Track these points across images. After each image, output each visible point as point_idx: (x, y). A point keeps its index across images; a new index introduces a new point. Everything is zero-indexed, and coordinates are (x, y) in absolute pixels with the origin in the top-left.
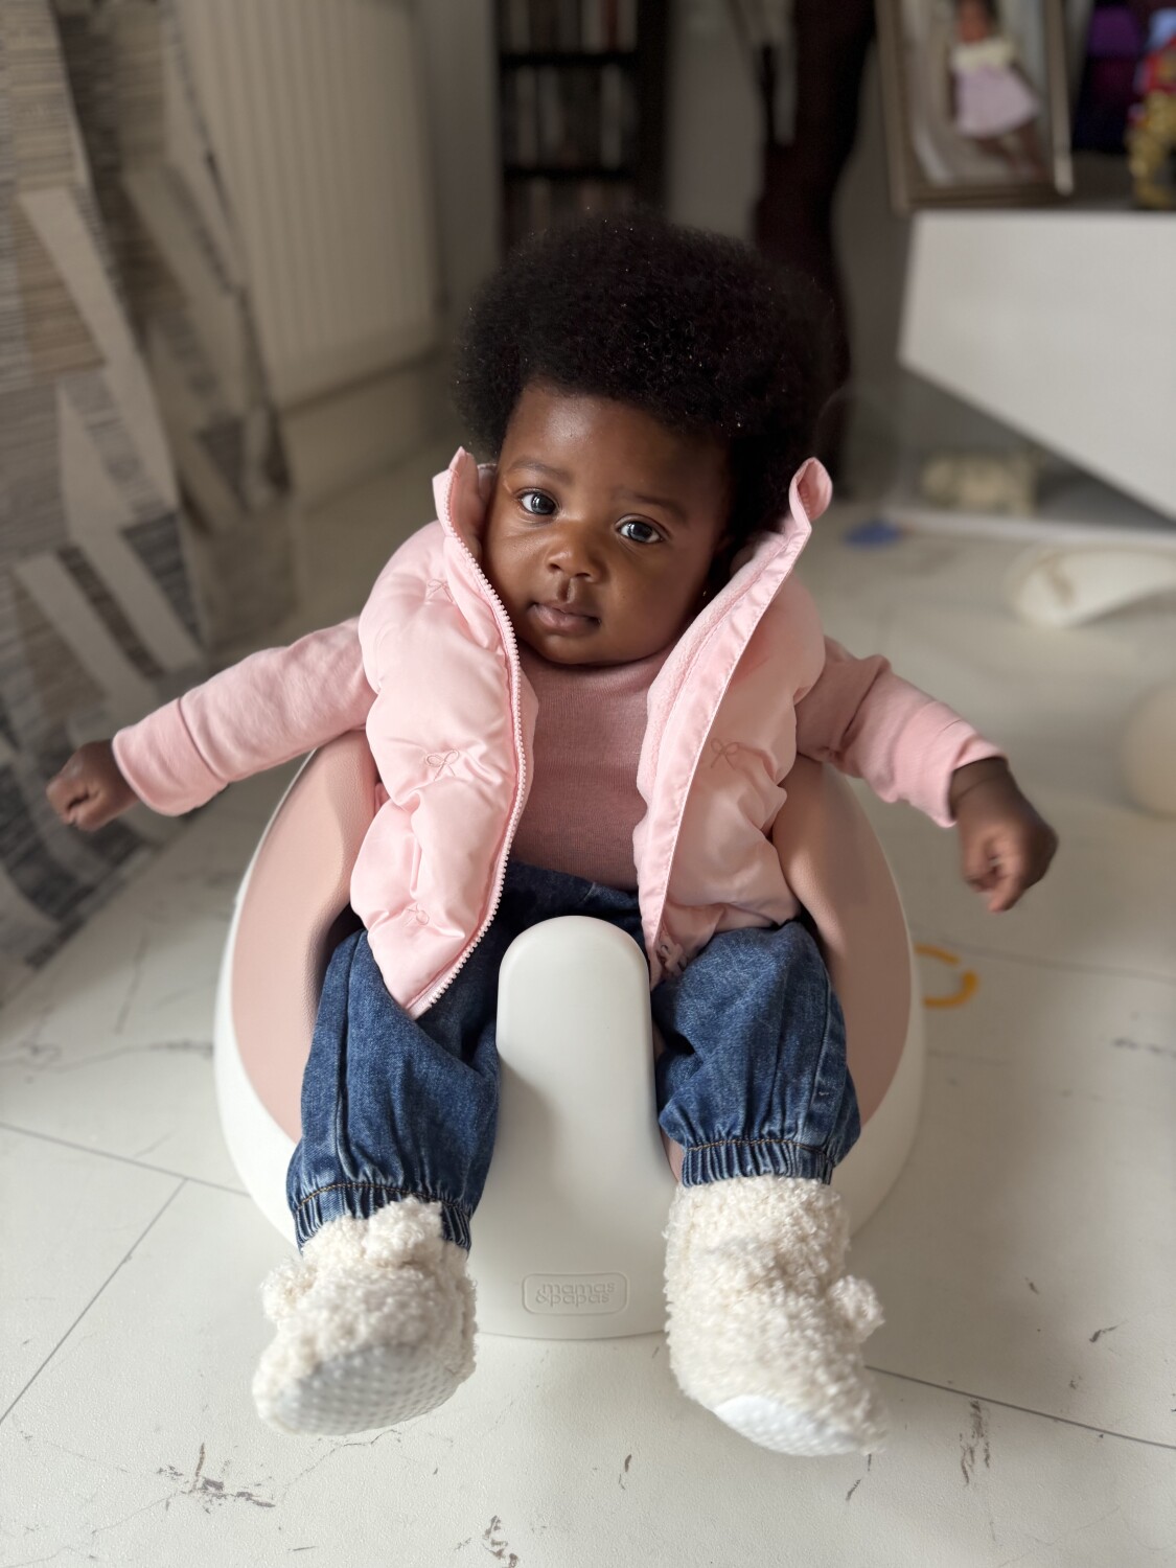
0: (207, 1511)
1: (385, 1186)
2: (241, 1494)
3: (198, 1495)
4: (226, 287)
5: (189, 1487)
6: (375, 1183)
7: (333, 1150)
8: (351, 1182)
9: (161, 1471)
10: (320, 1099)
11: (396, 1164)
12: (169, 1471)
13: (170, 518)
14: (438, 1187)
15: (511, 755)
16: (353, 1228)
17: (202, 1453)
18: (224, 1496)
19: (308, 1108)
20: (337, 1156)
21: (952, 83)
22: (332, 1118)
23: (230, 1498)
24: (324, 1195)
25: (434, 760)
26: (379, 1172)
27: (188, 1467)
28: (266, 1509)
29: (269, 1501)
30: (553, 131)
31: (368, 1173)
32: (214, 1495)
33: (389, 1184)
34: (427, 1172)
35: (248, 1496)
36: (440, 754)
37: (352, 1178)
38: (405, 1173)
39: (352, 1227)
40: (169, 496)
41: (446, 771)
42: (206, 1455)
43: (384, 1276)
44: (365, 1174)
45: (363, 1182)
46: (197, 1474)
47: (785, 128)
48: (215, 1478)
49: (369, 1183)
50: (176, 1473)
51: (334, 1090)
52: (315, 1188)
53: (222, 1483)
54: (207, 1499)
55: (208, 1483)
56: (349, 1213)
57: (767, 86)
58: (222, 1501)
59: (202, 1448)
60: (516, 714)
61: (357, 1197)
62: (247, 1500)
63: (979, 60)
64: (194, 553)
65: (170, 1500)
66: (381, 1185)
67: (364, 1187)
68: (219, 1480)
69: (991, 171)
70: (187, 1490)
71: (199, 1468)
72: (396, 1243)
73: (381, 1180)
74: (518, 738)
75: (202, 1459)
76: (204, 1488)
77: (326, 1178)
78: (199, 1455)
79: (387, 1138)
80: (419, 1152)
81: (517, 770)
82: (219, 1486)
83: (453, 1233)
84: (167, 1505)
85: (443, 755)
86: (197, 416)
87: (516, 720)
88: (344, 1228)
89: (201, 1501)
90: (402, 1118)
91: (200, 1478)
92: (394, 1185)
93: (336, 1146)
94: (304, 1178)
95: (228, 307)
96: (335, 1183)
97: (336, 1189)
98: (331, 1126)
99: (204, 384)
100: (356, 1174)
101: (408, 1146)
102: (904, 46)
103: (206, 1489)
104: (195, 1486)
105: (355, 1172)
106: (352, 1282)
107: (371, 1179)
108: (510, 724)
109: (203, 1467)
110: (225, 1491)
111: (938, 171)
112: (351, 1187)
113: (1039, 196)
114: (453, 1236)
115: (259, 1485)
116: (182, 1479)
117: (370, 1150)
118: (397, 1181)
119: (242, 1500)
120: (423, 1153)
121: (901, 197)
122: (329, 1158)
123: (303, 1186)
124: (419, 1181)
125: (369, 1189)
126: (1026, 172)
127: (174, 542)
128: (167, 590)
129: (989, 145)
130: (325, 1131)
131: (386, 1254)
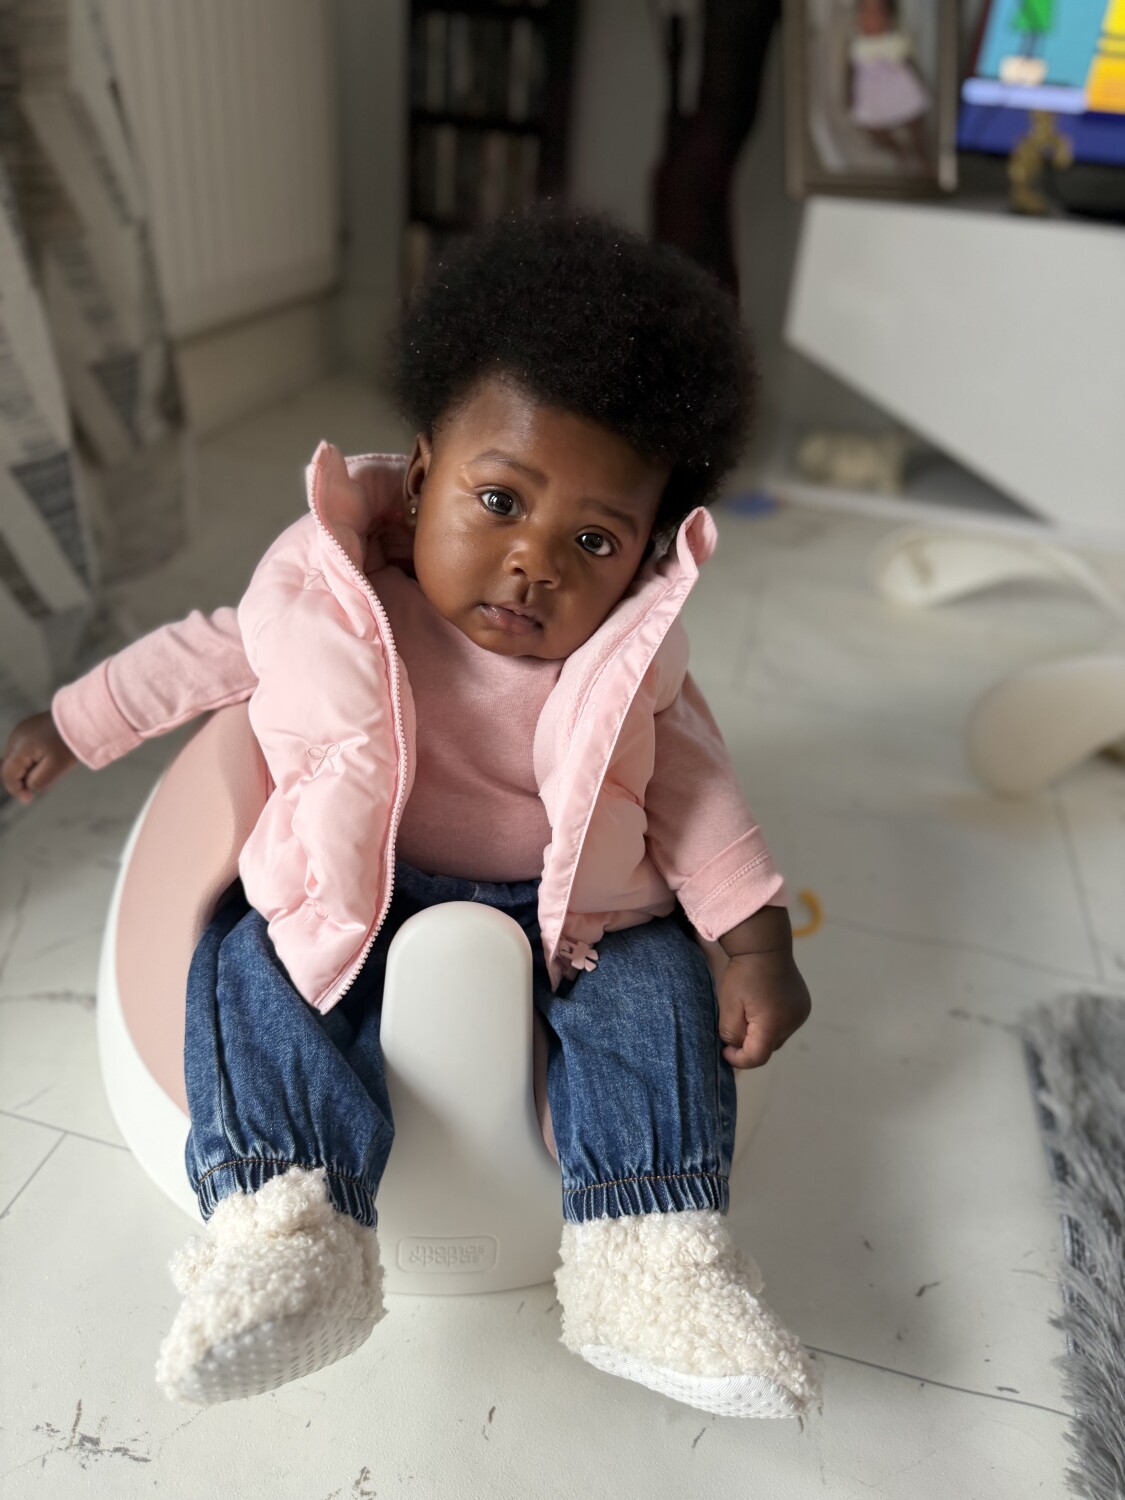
0: (83, 1466)
1: (277, 1160)
2: (117, 1450)
3: (74, 1451)
4: (126, 219)
5: (65, 1443)
6: (266, 1158)
7: (221, 1130)
8: (241, 1159)
9: (38, 1428)
10: (201, 1079)
11: (288, 1138)
12: (45, 1428)
13: (63, 457)
14: (334, 1161)
15: (392, 744)
16: (245, 1203)
17: (79, 1409)
18: (101, 1452)
19: (193, 1089)
20: (226, 1136)
21: (850, 73)
22: (217, 1099)
23: (106, 1454)
24: (216, 1173)
25: (316, 752)
26: (269, 1148)
27: (65, 1425)
28: (142, 1463)
29: (146, 1456)
30: (462, 78)
31: (259, 1149)
32: (90, 1451)
33: (280, 1158)
34: (321, 1147)
35: (124, 1451)
36: (319, 746)
37: (242, 1155)
38: (296, 1147)
39: (242, 1202)
40: (61, 433)
41: (326, 763)
42: (83, 1411)
43: (272, 1249)
44: (255, 1150)
45: (253, 1158)
46: (74, 1430)
47: (689, 99)
48: (92, 1434)
49: (259, 1158)
50: (52, 1430)
51: (215, 1070)
52: (208, 1168)
53: (98, 1439)
54: (83, 1454)
55: (85, 1439)
56: (240, 1189)
57: (674, 55)
58: (99, 1456)
59: (80, 1404)
60: (396, 704)
61: (247, 1172)
62: (123, 1455)
63: (877, 52)
64: (84, 490)
65: (47, 1457)
66: (272, 1159)
67: (254, 1163)
68: (95, 1436)
69: (883, 163)
70: (63, 1447)
71: (76, 1424)
72: (282, 1216)
73: (271, 1154)
74: (398, 728)
75: (79, 1415)
76: (81, 1444)
77: (217, 1158)
78: (76, 1412)
79: (280, 1114)
80: (312, 1127)
81: (398, 758)
82: (95, 1442)
83: (348, 1206)
84: (44, 1461)
85: (324, 748)
86: (92, 349)
87: (396, 710)
88: (236, 1205)
89: (78, 1457)
90: (294, 1097)
91: (77, 1434)
92: (286, 1159)
93: (223, 1126)
94: (198, 1160)
95: (127, 239)
96: (226, 1161)
97: (227, 1167)
98: (216, 1108)
99: (100, 316)
100: (245, 1150)
101: (301, 1122)
102: (807, 32)
103: (83, 1445)
104: (71, 1442)
105: (244, 1148)
106: (241, 1260)
107: (261, 1154)
108: (389, 715)
109: (80, 1423)
110: (102, 1446)
111: (832, 158)
112: (242, 1164)
113: (922, 191)
114: (348, 1207)
115: (135, 1440)
116: (59, 1436)
117: (263, 1125)
118: (288, 1154)
119: (118, 1455)
120: (316, 1130)
121: (796, 179)
122: (218, 1138)
123: (198, 1168)
124: (312, 1155)
125: (259, 1164)
126: (913, 166)
127: (67, 482)
128: (56, 530)
129: (881, 137)
130: (211, 1113)
131: (273, 1227)
